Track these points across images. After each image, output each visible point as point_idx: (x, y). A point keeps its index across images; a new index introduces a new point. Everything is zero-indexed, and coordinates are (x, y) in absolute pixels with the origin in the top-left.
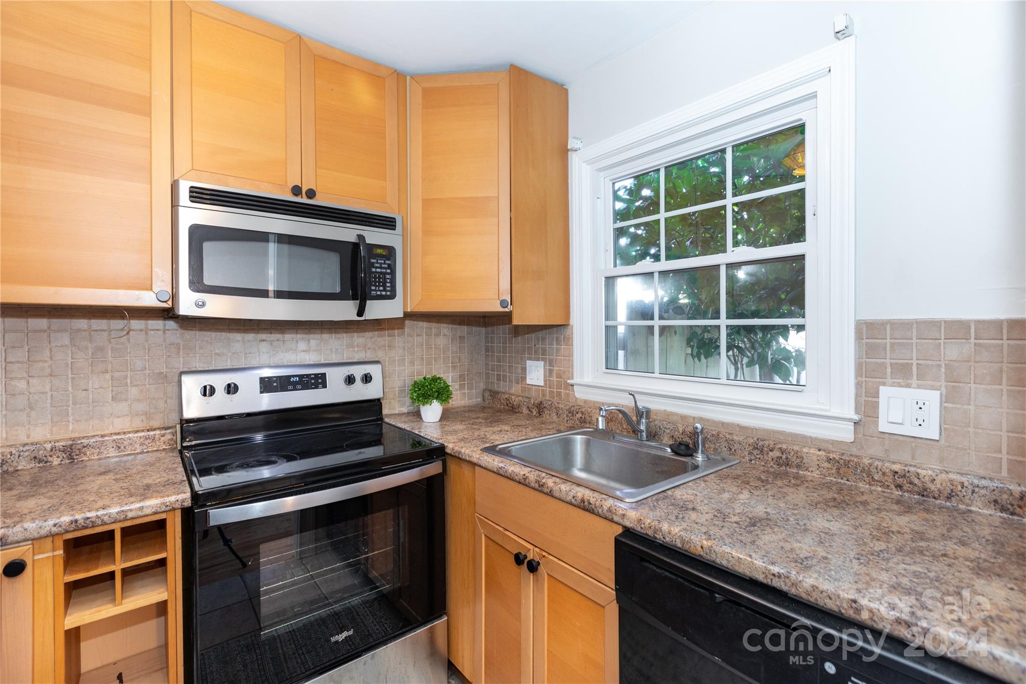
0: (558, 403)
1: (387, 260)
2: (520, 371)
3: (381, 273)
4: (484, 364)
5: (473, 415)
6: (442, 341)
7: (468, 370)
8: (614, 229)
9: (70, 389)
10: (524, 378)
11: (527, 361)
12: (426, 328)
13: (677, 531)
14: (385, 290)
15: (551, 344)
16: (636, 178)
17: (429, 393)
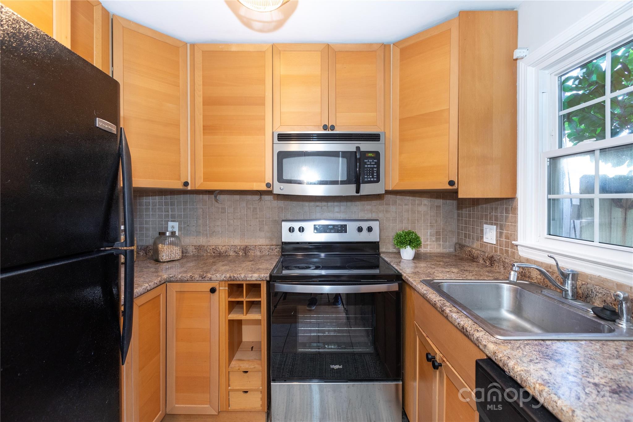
0: (505, 258)
1: (375, 160)
2: (479, 232)
3: (371, 167)
4: (456, 225)
5: (438, 259)
6: (422, 209)
7: (443, 229)
8: (560, 117)
9: (246, 225)
10: (482, 237)
11: (484, 225)
12: (411, 200)
13: (519, 369)
14: (373, 177)
15: (502, 213)
16: (582, 67)
17: (404, 241)
